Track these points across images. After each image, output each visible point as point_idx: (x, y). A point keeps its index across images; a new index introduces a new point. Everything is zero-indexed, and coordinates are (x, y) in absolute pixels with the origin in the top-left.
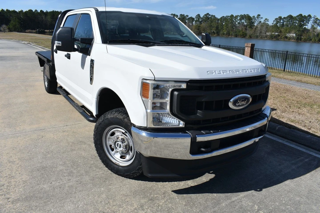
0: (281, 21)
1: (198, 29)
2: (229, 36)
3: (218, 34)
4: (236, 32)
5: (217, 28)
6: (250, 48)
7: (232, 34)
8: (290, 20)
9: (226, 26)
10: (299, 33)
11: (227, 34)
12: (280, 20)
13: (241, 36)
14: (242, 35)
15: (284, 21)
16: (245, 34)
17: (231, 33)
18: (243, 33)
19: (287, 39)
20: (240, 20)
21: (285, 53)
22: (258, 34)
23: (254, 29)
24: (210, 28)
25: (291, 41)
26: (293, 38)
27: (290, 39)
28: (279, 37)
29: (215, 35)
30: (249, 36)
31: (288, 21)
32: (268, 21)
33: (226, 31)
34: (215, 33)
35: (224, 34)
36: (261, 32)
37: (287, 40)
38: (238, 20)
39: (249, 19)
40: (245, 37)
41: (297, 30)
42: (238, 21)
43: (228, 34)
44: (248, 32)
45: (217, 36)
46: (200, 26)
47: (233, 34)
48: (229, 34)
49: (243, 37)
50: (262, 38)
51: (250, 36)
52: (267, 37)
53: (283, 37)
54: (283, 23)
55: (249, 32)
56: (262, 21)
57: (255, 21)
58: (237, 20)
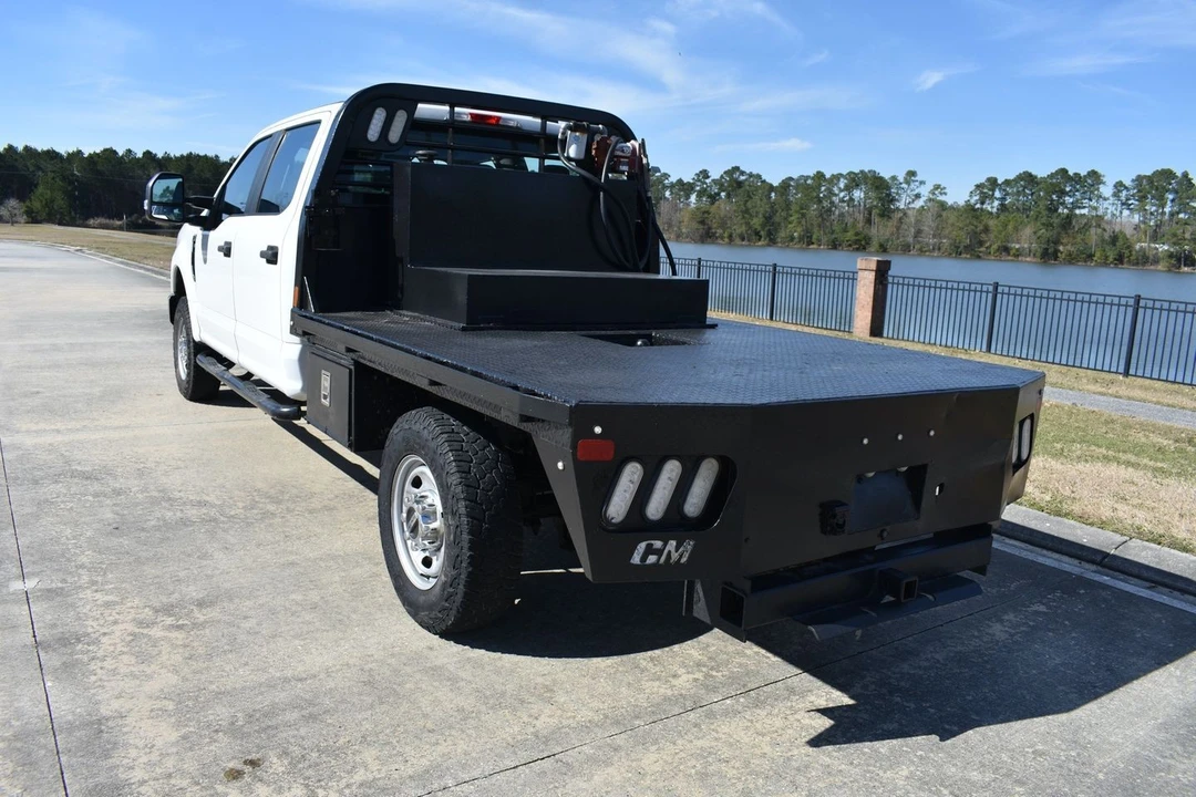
0: (997, 194)
1: (702, 222)
2: (812, 246)
3: (771, 240)
4: (833, 232)
5: (768, 219)
6: (874, 273)
7: (819, 240)
8: (1025, 188)
9: (796, 212)
10: (1048, 234)
11: (801, 239)
12: (993, 191)
13: (850, 245)
14: (856, 242)
15: (1007, 194)
16: (864, 238)
17: (814, 237)
18: (857, 234)
19: (1009, 254)
20: (848, 188)
21: (991, 288)
22: (910, 240)
23: (894, 222)
24: (744, 217)
25: (1022, 261)
26: (1030, 251)
27: (1018, 254)
28: (983, 249)
29: (760, 243)
30: (877, 246)
31: (1018, 193)
32: (945, 194)
33: (799, 229)
34: (761, 237)
35: (792, 239)
36: (918, 232)
37: (1010, 258)
38: (841, 191)
39: (877, 188)
40: (864, 248)
41: (1043, 224)
42: (842, 195)
43: (807, 240)
44: (874, 231)
45: (769, 245)
46: (708, 212)
47: (824, 239)
48: (811, 237)
49: (857, 249)
50: (922, 252)
51: (881, 246)
52: (939, 249)
53: (995, 247)
54: (1003, 199)
55: (879, 231)
56: (925, 191)
57: (897, 193)
58: (837, 192)
